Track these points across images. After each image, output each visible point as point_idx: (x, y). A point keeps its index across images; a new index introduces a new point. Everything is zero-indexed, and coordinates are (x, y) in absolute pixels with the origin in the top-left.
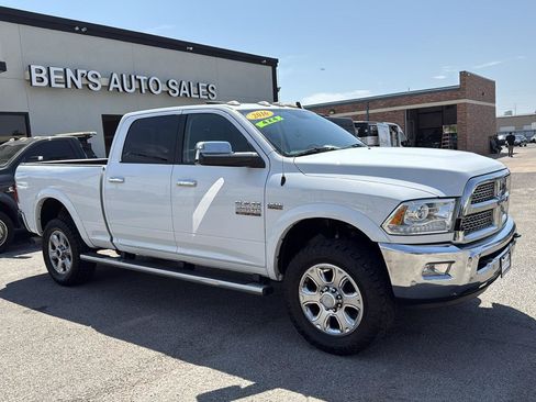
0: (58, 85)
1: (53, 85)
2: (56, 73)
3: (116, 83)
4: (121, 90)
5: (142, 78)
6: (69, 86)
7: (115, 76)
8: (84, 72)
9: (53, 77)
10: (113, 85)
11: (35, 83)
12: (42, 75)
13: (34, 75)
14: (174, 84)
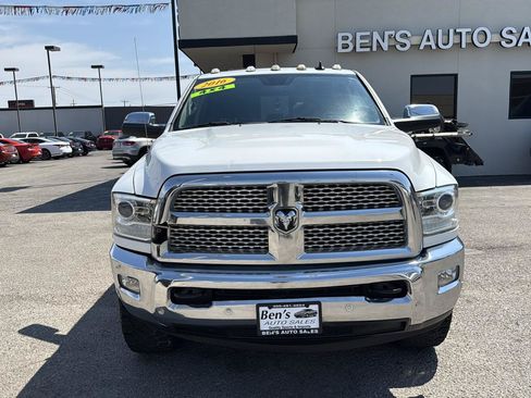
0: (362, 50)
1: (358, 49)
2: (362, 37)
3: (428, 40)
4: (434, 47)
5: (464, 31)
6: (375, 49)
7: (428, 32)
8: (393, 33)
9: (359, 41)
10: (424, 43)
11: (340, 50)
12: (348, 42)
13: (340, 42)
14: (511, 32)
